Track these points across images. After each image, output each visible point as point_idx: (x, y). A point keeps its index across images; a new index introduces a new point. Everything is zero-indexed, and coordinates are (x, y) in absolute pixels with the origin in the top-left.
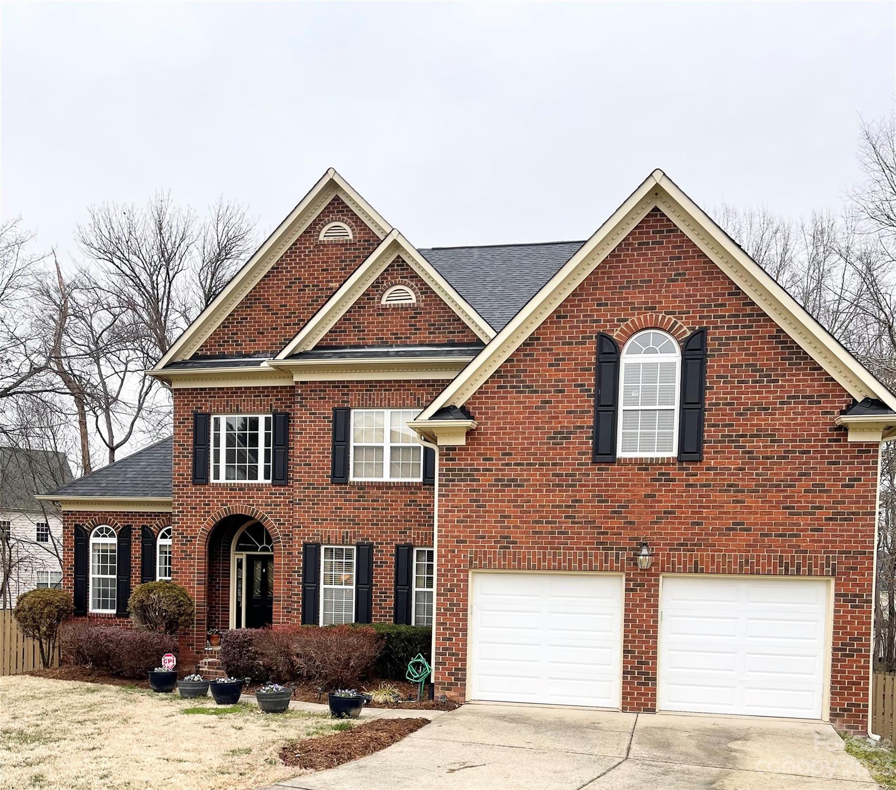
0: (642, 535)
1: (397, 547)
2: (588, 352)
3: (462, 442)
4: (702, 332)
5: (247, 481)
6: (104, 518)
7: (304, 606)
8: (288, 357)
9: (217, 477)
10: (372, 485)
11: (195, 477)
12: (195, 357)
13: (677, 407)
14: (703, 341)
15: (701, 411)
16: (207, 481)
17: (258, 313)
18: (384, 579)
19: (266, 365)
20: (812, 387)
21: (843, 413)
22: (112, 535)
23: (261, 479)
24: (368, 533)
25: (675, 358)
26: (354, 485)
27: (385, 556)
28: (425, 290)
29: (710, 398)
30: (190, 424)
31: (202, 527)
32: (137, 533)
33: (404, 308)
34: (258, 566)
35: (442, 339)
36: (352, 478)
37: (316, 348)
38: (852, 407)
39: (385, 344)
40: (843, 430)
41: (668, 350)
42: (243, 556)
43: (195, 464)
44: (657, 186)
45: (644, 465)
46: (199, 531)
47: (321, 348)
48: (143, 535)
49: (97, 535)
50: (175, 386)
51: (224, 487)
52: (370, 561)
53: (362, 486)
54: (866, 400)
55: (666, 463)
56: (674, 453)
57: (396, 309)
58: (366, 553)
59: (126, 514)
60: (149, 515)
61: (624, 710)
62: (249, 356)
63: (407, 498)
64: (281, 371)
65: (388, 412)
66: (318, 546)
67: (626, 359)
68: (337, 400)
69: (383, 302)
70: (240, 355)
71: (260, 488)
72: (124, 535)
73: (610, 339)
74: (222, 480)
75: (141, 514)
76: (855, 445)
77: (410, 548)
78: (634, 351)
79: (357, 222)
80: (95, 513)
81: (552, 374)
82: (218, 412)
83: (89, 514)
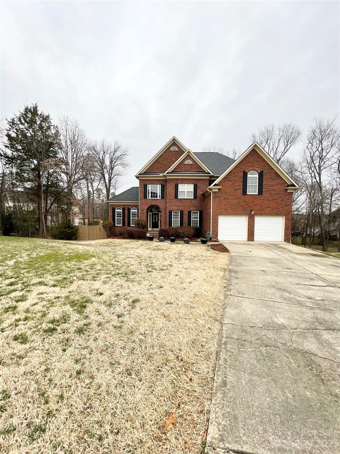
0: (252, 208)
1: (188, 211)
2: (241, 174)
3: (217, 191)
4: (262, 171)
5: (155, 198)
6: (119, 206)
7: (169, 223)
8: (167, 173)
9: (149, 197)
10: (183, 199)
11: (144, 197)
12: (144, 173)
13: (257, 185)
14: (262, 173)
15: (262, 186)
16: (147, 198)
17: (157, 164)
18: (186, 218)
19: (161, 175)
20: (281, 182)
21: (287, 187)
22: (121, 209)
23: (158, 198)
24: (182, 208)
25: (257, 176)
26: (179, 199)
27: (186, 213)
28: (194, 161)
29: (264, 183)
30: (143, 186)
31: (146, 207)
32: (126, 209)
33: (190, 164)
34: (154, 215)
35: (197, 171)
36: (179, 198)
37: (171, 172)
38: (288, 186)
39: (186, 171)
40: (287, 190)
41: (256, 174)
42: (151, 213)
43: (144, 195)
44: (256, 144)
45: (252, 195)
46: (145, 208)
47: (173, 172)
48: (128, 209)
49: (117, 209)
50: (140, 179)
51: (151, 199)
52: (183, 214)
53: (181, 199)
54: (291, 184)
55: (256, 195)
56: (257, 193)
57: (188, 164)
58: (182, 213)
59: (124, 205)
60: (129, 205)
61: (248, 241)
62: (155, 173)
63: (190, 201)
64: (165, 176)
65: (186, 185)
66: (172, 211)
67: (248, 176)
68: (176, 182)
69: (185, 163)
70: (154, 173)
71: (158, 199)
72: (124, 210)
73: (246, 172)
74: (150, 198)
75: (127, 205)
76: (289, 192)
77: (191, 211)
78: (250, 174)
79: (178, 147)
80: (117, 205)
81: (235, 178)
82: (149, 184)
83: (115, 205)
